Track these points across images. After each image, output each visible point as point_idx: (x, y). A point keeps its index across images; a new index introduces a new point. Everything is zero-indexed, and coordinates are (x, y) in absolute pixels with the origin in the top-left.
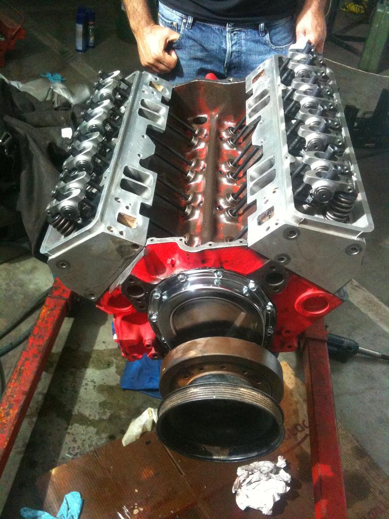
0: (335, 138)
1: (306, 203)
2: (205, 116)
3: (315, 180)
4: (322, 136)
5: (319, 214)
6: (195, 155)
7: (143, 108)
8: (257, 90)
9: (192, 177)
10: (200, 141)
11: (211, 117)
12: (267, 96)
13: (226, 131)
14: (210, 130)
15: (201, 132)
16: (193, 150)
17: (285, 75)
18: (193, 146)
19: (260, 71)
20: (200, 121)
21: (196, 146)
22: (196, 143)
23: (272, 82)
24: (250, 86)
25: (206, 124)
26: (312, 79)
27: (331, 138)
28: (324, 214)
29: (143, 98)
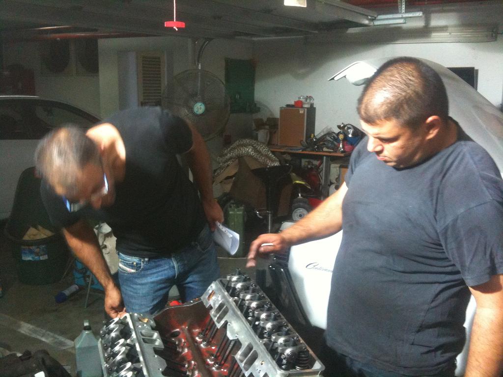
0: (281, 322)
1: (283, 365)
2: (178, 330)
3: (285, 350)
4: (275, 323)
5: (292, 369)
6: (183, 359)
7: (144, 337)
8: (214, 304)
9: (190, 374)
10: (183, 348)
11: (182, 329)
12: (225, 307)
13: (198, 336)
14: (186, 338)
15: (180, 341)
16: (180, 356)
17: (231, 291)
18: (179, 353)
19: (210, 292)
20: (176, 335)
21: (181, 352)
22: (181, 350)
23: (224, 297)
24: (207, 303)
25: (181, 336)
26: (250, 291)
27: (279, 323)
28: (295, 368)
29: (140, 331)
